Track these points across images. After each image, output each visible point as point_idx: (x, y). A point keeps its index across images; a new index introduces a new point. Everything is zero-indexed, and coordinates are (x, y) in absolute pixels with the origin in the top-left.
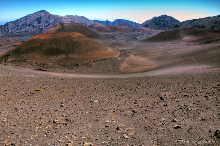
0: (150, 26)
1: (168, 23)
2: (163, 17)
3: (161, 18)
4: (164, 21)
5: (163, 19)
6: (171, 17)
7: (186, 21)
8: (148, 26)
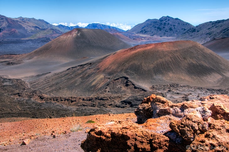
0: (148, 31)
1: (176, 27)
2: (166, 19)
3: (163, 21)
4: (168, 24)
5: (166, 22)
6: (177, 19)
7: (206, 23)
8: (146, 32)
